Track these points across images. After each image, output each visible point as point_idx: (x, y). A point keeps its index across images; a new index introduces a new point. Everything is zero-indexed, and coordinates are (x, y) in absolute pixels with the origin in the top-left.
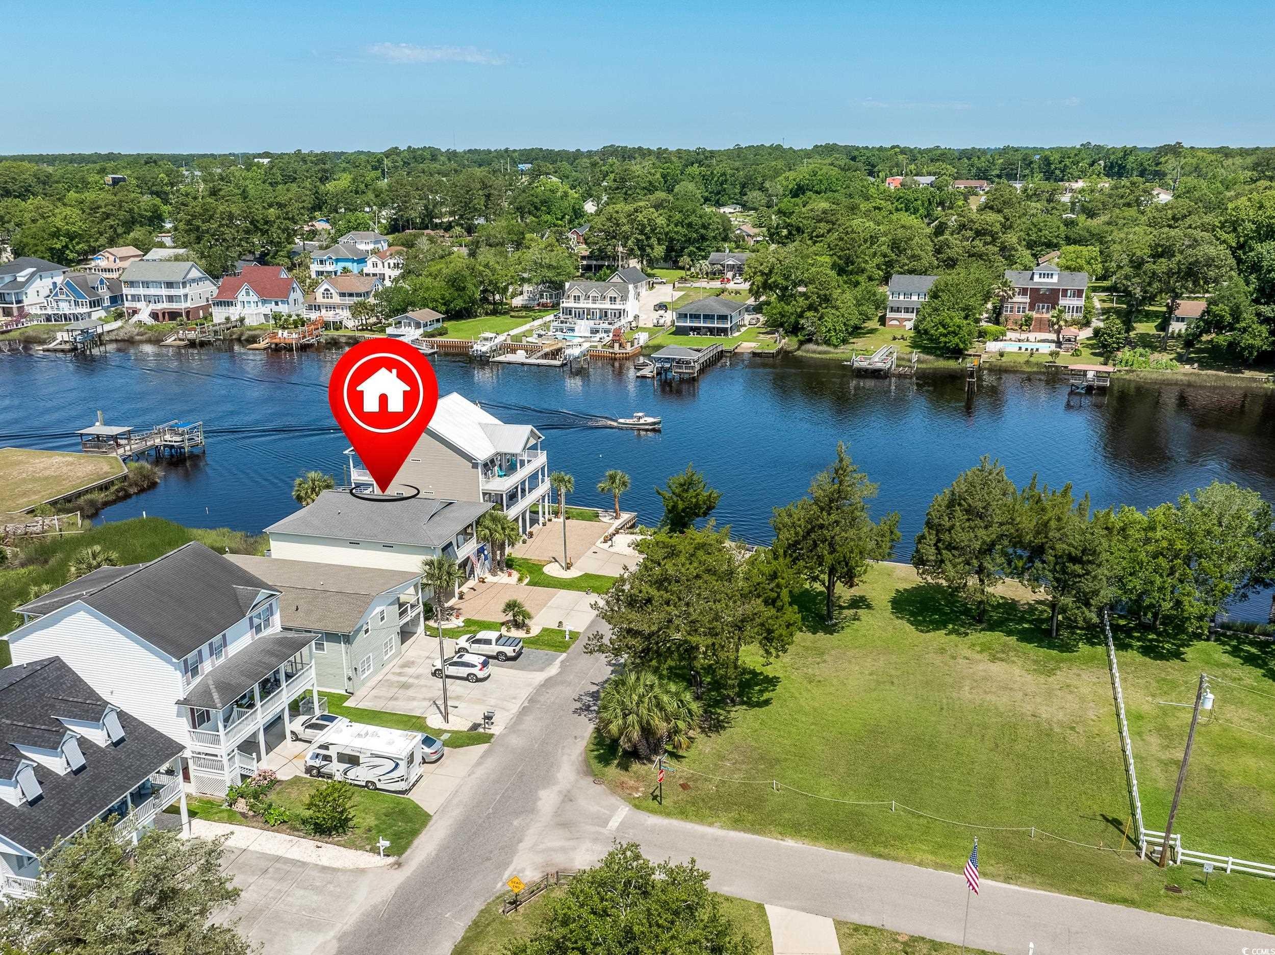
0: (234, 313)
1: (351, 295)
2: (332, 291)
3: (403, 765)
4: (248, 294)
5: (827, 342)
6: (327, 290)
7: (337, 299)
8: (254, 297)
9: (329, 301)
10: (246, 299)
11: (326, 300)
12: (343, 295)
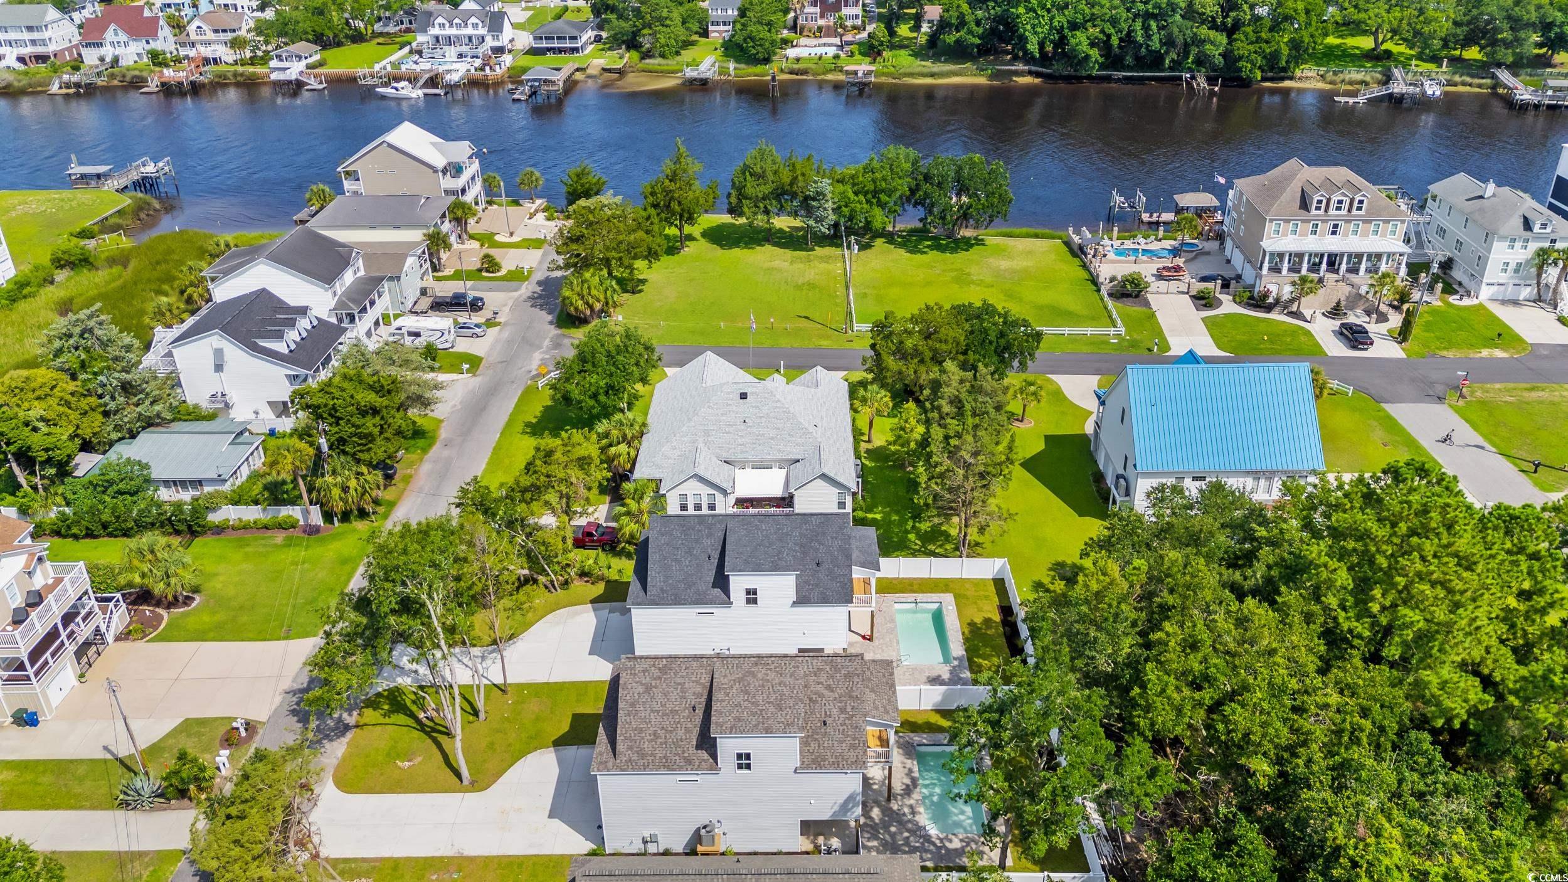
0: (108, 52)
1: (224, 31)
2: (204, 28)
3: (446, 333)
4: (116, 34)
5: (663, 56)
6: (199, 27)
7: (211, 36)
8: (123, 37)
9: (204, 37)
10: (115, 39)
11: (199, 37)
12: (216, 31)
